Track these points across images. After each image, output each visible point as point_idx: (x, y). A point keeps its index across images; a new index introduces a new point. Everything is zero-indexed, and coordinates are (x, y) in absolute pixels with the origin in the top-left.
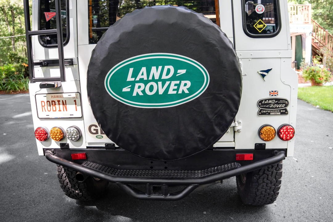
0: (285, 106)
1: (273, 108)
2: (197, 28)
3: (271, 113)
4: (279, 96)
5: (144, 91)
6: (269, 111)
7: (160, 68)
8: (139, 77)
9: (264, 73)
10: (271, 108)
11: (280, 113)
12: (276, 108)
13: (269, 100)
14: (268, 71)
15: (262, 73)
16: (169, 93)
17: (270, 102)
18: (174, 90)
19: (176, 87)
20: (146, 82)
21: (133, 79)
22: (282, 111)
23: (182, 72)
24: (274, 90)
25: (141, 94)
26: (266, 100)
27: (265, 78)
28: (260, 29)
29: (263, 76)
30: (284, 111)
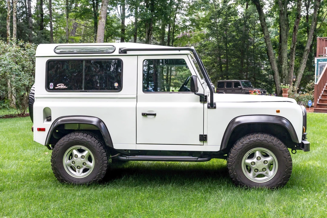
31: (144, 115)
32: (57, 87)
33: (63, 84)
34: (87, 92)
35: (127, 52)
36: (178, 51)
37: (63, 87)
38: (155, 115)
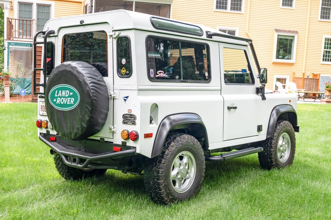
0: (134, 119)
1: (129, 120)
2: (76, 74)
3: (128, 123)
4: (132, 113)
5: (60, 102)
6: (127, 122)
7: (65, 91)
8: (59, 95)
9: (126, 99)
10: (128, 120)
11: (132, 123)
12: (130, 120)
13: (127, 114)
14: (127, 97)
15: (124, 98)
16: (67, 103)
17: (127, 116)
18: (69, 102)
19: (70, 101)
20: (61, 97)
21: (57, 96)
22: (133, 122)
23: (71, 94)
24: (130, 109)
25: (59, 103)
26: (126, 115)
27: (126, 101)
28: (124, 73)
29: (125, 100)
30: (134, 122)
31: (229, 108)
32: (158, 75)
33: (163, 72)
34: (185, 82)
35: (213, 37)
36: (246, 42)
37: (163, 75)
38: (235, 108)
